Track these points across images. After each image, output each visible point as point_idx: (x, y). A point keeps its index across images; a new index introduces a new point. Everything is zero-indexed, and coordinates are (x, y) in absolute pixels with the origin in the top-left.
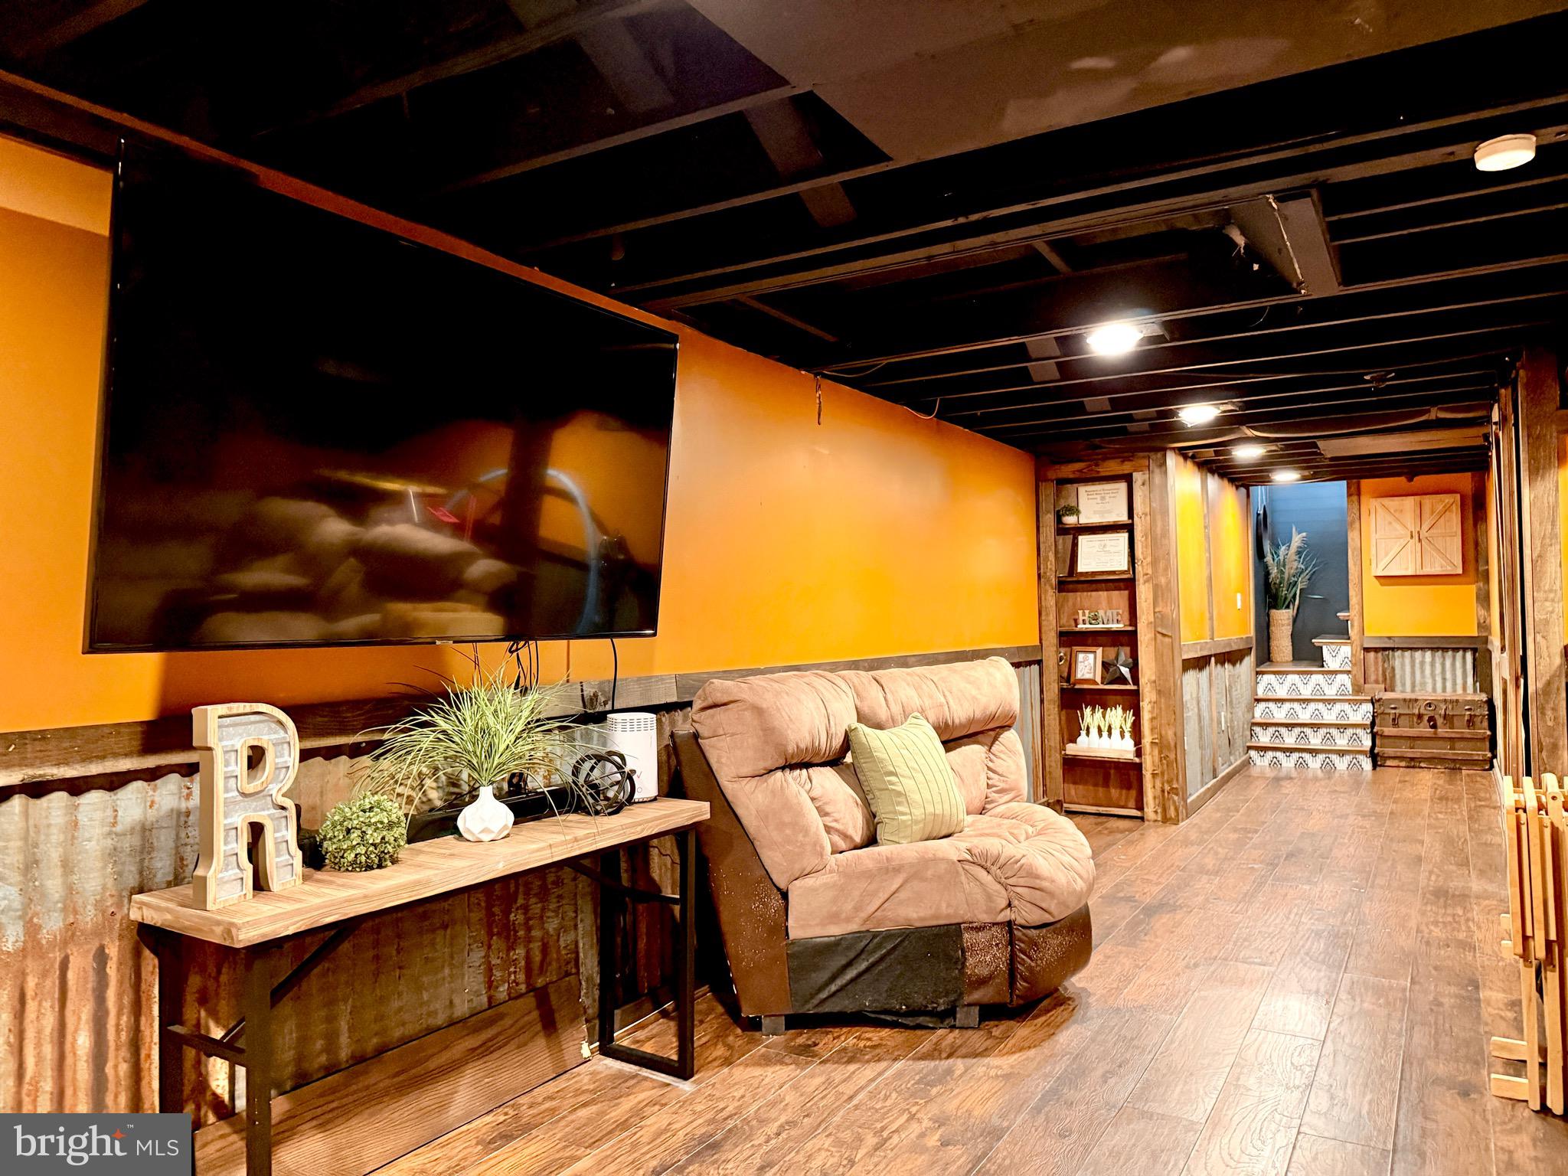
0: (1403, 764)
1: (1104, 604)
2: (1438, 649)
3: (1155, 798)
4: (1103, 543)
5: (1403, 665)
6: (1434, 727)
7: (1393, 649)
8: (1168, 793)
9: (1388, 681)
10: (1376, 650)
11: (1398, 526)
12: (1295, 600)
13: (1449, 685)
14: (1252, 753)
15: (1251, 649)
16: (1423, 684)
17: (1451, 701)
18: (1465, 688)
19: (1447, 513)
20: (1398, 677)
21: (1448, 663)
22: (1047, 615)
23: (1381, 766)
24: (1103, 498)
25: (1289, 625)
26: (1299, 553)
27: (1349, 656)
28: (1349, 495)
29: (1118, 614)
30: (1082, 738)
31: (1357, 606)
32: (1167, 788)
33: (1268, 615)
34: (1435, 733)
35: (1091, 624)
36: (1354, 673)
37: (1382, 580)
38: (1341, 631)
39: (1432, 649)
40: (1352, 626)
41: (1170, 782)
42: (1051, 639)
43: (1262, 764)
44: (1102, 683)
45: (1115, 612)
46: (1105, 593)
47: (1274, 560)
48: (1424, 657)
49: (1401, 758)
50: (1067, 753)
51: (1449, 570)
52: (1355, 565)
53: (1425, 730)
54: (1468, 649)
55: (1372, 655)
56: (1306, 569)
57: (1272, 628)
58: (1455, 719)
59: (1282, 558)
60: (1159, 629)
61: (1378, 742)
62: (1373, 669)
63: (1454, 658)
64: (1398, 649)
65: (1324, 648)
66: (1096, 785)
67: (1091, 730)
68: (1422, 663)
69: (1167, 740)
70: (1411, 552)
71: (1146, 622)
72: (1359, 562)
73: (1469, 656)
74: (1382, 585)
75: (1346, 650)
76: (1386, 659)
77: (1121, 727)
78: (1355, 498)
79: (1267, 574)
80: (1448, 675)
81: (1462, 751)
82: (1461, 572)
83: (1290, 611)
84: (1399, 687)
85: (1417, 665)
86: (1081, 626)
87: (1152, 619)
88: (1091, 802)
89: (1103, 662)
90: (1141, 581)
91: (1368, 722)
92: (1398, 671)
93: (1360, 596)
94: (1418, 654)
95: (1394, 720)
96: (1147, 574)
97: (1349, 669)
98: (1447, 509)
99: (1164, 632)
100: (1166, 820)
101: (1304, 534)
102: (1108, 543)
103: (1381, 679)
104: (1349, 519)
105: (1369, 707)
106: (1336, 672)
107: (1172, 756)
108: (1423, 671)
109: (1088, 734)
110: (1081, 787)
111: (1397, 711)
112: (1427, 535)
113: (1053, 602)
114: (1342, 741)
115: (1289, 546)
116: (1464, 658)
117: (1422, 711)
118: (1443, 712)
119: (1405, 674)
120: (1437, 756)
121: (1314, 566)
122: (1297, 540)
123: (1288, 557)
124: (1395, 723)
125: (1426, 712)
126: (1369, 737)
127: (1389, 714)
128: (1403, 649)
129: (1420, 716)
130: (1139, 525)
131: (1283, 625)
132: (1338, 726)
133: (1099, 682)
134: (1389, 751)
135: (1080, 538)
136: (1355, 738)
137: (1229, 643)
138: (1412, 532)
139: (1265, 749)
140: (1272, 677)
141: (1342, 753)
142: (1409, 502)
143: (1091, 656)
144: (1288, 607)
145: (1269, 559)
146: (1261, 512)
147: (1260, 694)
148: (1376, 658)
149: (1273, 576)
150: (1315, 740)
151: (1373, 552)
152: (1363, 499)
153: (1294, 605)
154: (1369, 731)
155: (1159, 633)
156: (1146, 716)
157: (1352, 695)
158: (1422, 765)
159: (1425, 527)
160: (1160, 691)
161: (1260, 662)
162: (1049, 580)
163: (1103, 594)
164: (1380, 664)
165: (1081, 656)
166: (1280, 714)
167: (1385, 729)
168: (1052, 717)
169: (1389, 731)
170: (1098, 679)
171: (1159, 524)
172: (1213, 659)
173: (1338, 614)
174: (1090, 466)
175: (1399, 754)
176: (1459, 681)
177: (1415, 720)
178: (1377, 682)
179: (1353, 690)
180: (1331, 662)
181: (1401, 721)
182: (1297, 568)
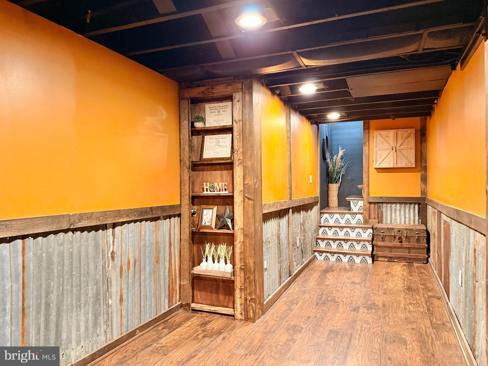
0: (386, 260)
1: (219, 178)
2: (403, 203)
3: (241, 304)
4: (218, 140)
5: (387, 210)
6: (401, 242)
7: (382, 203)
8: (249, 301)
9: (380, 219)
10: (375, 203)
11: (386, 144)
12: (339, 179)
13: (407, 220)
14: (316, 254)
15: (318, 202)
16: (396, 220)
17: (410, 230)
18: (414, 222)
19: (409, 137)
20: (384, 216)
21: (407, 210)
22: (184, 185)
23: (376, 260)
24: (219, 112)
25: (336, 190)
26: (342, 158)
27: (362, 206)
28: (364, 129)
29: (225, 185)
30: (204, 264)
31: (366, 182)
32: (249, 298)
33: (328, 186)
34: (402, 245)
35: (210, 191)
36: (364, 214)
37: (378, 170)
38: (359, 194)
39: (400, 203)
40: (364, 192)
41: (250, 294)
42: (186, 201)
43: (321, 259)
44: (215, 228)
45: (223, 184)
46: (220, 172)
47: (331, 161)
48: (396, 207)
49: (385, 257)
50: (195, 272)
51: (409, 165)
52: (366, 163)
53: (396, 243)
54: (416, 203)
55: (373, 206)
56: (345, 166)
57: (330, 192)
58: (411, 238)
59: (334, 161)
60: (247, 195)
61: (375, 249)
62: (373, 212)
63: (410, 208)
64: (385, 203)
65: (351, 202)
66: (211, 292)
67: (208, 258)
68: (396, 210)
69: (250, 266)
70: (392, 157)
71: (239, 190)
72: (368, 161)
73: (417, 206)
74: (378, 172)
75: (361, 203)
76: (379, 208)
77: (225, 257)
78: (367, 131)
79: (328, 167)
80: (407, 216)
81: (413, 254)
82: (414, 166)
83: (338, 184)
84: (384, 221)
85: (393, 211)
86: (205, 192)
87: (242, 189)
88: (209, 302)
89: (217, 215)
90: (237, 164)
91: (371, 239)
92: (384, 214)
93: (368, 178)
94: (393, 206)
95: (382, 238)
96: (240, 160)
97: (362, 212)
98: (409, 136)
99: (249, 197)
100: (247, 319)
101: (344, 150)
102: (220, 140)
103: (376, 217)
104: (364, 141)
105: (371, 231)
106: (356, 214)
107: (252, 277)
108: (395, 214)
109: (207, 261)
110: (203, 293)
111: (384, 234)
112: (399, 148)
113: (187, 178)
114: (358, 248)
115: (338, 155)
116: (414, 208)
117: (396, 234)
118: (405, 235)
119: (387, 215)
120: (402, 256)
121: (348, 165)
122: (341, 153)
123: (337, 160)
124: (383, 240)
125: (397, 235)
126: (371, 246)
127: (380, 235)
128: (387, 203)
129: (395, 237)
130: (236, 128)
131: (334, 191)
132: (356, 241)
133: (214, 228)
134: (380, 253)
135: (206, 137)
136: (364, 246)
137: (302, 200)
138: (392, 147)
139: (322, 252)
140: (328, 215)
141: (358, 255)
142: (391, 133)
143: (211, 211)
144: (336, 183)
145: (328, 160)
146: (325, 138)
147: (322, 224)
148: (375, 207)
149: (330, 168)
150: (346, 247)
151: (375, 157)
152: (371, 131)
153: (339, 182)
154: (371, 243)
155: (246, 197)
156: (238, 251)
157: (364, 224)
158: (395, 260)
159: (399, 144)
160: (246, 235)
161: (322, 208)
162: (185, 163)
163: (218, 173)
164: (376, 210)
165: (205, 211)
166: (330, 234)
167: (378, 243)
168: (185, 250)
169: (380, 243)
170: (213, 226)
171: (248, 127)
172: (291, 210)
173: (358, 186)
174: (209, 89)
175: (384, 255)
176: (412, 218)
177: (392, 239)
178: (375, 218)
179: (364, 222)
180: (355, 209)
181: (387, 239)
182: (341, 165)
